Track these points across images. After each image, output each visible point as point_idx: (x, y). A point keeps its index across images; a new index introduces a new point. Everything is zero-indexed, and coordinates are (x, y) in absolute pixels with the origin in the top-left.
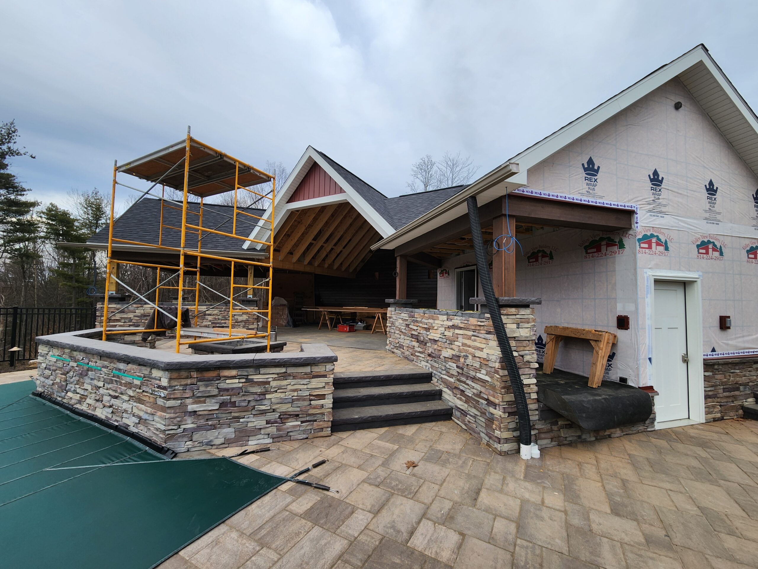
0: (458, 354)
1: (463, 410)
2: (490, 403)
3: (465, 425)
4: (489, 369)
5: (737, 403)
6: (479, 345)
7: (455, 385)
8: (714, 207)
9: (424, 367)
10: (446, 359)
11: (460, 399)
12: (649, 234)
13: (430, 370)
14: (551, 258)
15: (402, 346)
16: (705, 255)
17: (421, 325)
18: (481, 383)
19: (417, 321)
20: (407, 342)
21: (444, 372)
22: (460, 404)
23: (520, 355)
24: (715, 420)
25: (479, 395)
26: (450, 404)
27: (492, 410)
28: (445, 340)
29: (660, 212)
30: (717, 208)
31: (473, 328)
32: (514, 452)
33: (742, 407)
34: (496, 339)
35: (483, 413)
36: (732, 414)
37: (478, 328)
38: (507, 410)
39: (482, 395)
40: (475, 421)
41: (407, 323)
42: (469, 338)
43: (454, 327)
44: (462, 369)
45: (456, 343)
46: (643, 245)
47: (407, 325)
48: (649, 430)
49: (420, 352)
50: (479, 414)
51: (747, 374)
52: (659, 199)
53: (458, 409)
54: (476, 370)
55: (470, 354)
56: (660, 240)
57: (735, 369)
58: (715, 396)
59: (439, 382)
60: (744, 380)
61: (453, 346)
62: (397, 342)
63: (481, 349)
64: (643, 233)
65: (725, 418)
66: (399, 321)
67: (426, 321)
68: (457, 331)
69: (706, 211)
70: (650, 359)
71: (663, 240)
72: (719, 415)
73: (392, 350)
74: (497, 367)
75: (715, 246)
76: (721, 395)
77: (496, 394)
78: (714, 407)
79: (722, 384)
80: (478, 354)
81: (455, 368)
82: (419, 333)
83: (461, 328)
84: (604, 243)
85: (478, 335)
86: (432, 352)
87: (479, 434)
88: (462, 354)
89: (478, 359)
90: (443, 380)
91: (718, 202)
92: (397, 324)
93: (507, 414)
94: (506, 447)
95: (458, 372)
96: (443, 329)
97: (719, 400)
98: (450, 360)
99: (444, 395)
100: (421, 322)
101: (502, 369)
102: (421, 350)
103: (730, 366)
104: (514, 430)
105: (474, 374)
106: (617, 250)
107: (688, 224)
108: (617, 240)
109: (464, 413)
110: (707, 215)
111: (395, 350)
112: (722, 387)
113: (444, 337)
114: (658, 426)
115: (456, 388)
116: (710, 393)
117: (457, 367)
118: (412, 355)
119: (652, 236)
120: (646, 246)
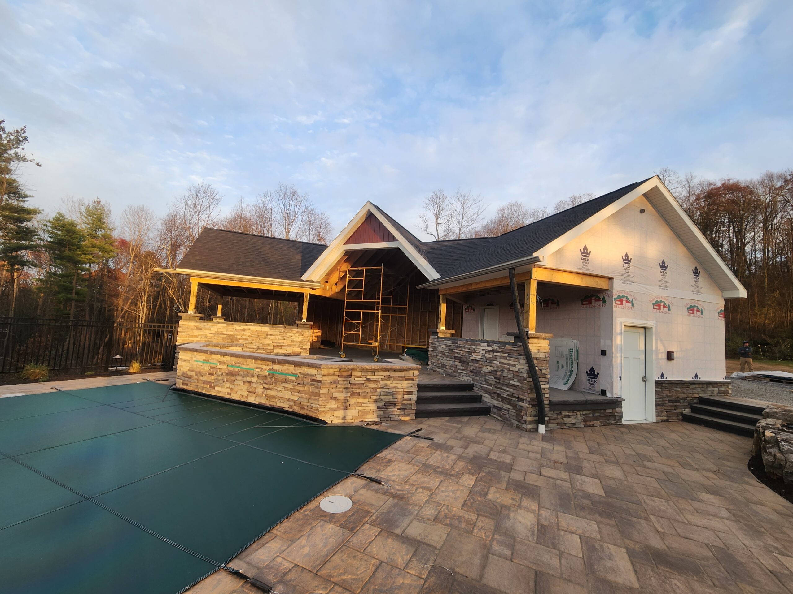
0: (496, 369)
1: (498, 407)
2: (520, 400)
3: (501, 417)
4: (519, 378)
5: (678, 411)
6: (512, 363)
7: (493, 391)
8: (665, 278)
9: (466, 380)
10: (486, 373)
11: (497, 400)
12: (621, 295)
13: (472, 382)
14: (558, 305)
15: (444, 366)
16: (658, 310)
17: (464, 349)
18: (513, 388)
19: (460, 347)
20: (449, 362)
21: (484, 383)
22: (496, 403)
23: (539, 369)
24: (663, 421)
25: (512, 395)
26: (489, 404)
27: (521, 404)
28: (485, 360)
29: (629, 281)
30: (667, 278)
31: (508, 351)
32: (534, 430)
33: (682, 414)
34: (525, 358)
35: (514, 406)
36: (674, 418)
37: (512, 352)
38: (531, 403)
39: (514, 395)
40: (508, 413)
41: (450, 348)
42: (506, 359)
43: (493, 351)
44: (499, 379)
45: (495, 362)
46: (617, 302)
47: (451, 350)
48: (618, 423)
49: (462, 370)
50: (511, 408)
51: (685, 391)
52: (628, 272)
53: (495, 407)
54: (510, 379)
55: (506, 369)
56: (628, 299)
57: (677, 388)
58: (662, 405)
59: (479, 390)
60: (683, 395)
61: (492, 364)
62: (440, 362)
63: (514, 366)
64: (618, 295)
65: (670, 420)
66: (442, 347)
67: (469, 347)
68: (495, 354)
69: (659, 281)
70: (620, 377)
71: (631, 299)
72: (665, 418)
73: (434, 369)
74: (525, 376)
75: (665, 304)
76: (667, 405)
77: (524, 394)
78: (662, 412)
79: (667, 397)
80: (512, 368)
81: (494, 379)
82: (461, 355)
83: (498, 352)
84: (593, 298)
85: (512, 356)
86: (473, 369)
87: (511, 421)
88: (499, 369)
89: (511, 372)
90: (483, 388)
91: (668, 275)
92: (440, 348)
93: (531, 406)
94: (529, 427)
95: (496, 382)
96: (484, 352)
97: (665, 408)
98: (489, 374)
99: (484, 399)
100: (464, 347)
101: (529, 377)
102: (463, 368)
103: (673, 385)
104: (535, 416)
105: (508, 382)
106: (601, 304)
107: (647, 289)
108: (602, 298)
109: (500, 409)
110: (660, 283)
111: (437, 369)
112: (668, 399)
113: (485, 358)
114: (624, 423)
115: (494, 393)
116: (660, 403)
117: (495, 378)
118: (454, 372)
119: (623, 296)
120: (619, 303)
